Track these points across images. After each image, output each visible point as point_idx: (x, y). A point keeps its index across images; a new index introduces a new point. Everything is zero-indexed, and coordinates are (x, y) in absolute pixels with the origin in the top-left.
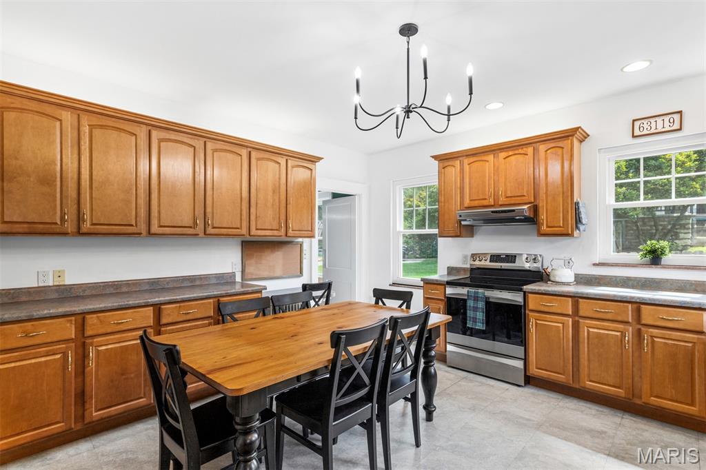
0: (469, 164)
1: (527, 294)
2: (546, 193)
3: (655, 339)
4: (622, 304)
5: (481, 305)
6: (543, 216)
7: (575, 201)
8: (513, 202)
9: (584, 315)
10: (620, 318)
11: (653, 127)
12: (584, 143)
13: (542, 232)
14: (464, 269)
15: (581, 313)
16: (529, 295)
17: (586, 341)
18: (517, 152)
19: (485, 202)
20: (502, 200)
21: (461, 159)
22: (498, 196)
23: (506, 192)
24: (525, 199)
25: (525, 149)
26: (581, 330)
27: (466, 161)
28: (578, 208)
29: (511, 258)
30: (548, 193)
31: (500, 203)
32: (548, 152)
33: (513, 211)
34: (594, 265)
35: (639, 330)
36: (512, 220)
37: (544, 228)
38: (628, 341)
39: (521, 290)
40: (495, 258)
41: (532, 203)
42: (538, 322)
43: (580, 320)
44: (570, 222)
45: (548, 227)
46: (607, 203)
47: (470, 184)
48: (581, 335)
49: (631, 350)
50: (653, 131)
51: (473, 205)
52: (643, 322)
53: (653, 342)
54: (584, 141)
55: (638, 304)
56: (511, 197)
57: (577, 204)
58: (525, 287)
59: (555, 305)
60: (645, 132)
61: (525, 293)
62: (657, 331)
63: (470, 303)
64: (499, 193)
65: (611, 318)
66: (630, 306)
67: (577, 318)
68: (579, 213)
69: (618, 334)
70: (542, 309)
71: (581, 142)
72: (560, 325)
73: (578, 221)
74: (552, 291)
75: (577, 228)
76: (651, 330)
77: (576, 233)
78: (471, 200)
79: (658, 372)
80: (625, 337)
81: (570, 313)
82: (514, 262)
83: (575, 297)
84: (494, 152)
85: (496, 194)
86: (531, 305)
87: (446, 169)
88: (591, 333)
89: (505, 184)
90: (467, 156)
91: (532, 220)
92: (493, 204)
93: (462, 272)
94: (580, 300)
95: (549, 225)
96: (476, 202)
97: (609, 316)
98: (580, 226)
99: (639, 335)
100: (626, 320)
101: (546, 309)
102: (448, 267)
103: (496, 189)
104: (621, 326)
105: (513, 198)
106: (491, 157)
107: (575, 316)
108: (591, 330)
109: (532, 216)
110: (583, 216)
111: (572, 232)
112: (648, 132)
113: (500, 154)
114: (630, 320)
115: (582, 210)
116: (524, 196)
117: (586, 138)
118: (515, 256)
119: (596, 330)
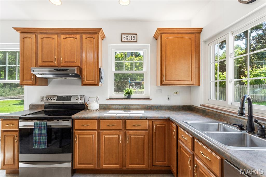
0: (42, 39)
1: (74, 120)
2: (86, 62)
3: (131, 136)
4: (119, 120)
5: (44, 131)
6: (84, 74)
7: (99, 67)
8: (68, 65)
9: (103, 129)
10: (118, 128)
11: (128, 39)
12: (103, 40)
13: (84, 83)
14: (41, 106)
15: (101, 128)
16: (75, 120)
17: (103, 143)
18: (71, 36)
19: (52, 64)
20: (62, 63)
21: (37, 34)
22: (60, 61)
23: (64, 58)
24: (75, 64)
25: (75, 35)
26: (101, 137)
27: (40, 36)
28: (101, 72)
29: (69, 98)
30: (87, 61)
31: (61, 65)
32: (87, 39)
33: (68, 70)
34: (107, 99)
35: (125, 132)
36: (68, 75)
37: (85, 81)
38: (121, 139)
39: (70, 118)
40: (60, 98)
41: (79, 66)
42: (80, 136)
43: (101, 132)
44: (97, 78)
45: (87, 80)
46: (112, 71)
47: (42, 51)
48: (101, 140)
49: (122, 143)
50: (128, 40)
51: (44, 65)
52: (127, 128)
53: (130, 137)
54: (103, 39)
55: (125, 120)
56: (68, 62)
57: (100, 69)
58: (73, 116)
59: (89, 125)
60: (126, 40)
61: (73, 119)
62: (132, 132)
63: (36, 131)
64: (60, 59)
65: (114, 129)
66: (122, 121)
67: (99, 131)
68: (101, 74)
69: (117, 136)
70: (82, 128)
71: (102, 39)
72: (91, 136)
73: (101, 78)
74: (87, 117)
75: (100, 81)
76: (130, 132)
77: (100, 84)
78: (43, 62)
79: (132, 152)
80: (120, 137)
81: (96, 129)
82: (70, 100)
83: (98, 119)
84: (58, 34)
85: (59, 59)
86: (76, 127)
87: (25, 39)
88: (105, 138)
89: (64, 55)
90: (40, 33)
91: (79, 76)
92: (57, 65)
93: (40, 107)
94: (101, 121)
95: (87, 79)
96: (47, 63)
97: (114, 128)
98: (101, 80)
99: (125, 134)
100: (120, 128)
101: (84, 128)
102: (30, 105)
103: (59, 57)
104: (118, 132)
105: (69, 63)
106: (56, 37)
107: (99, 130)
108: (106, 136)
109: (79, 74)
110: (103, 75)
111: (98, 83)
112: (127, 40)
113: (61, 35)
114: (122, 129)
115: (102, 72)
116: (75, 62)
117: (104, 38)
118: (71, 96)
119: (108, 136)
